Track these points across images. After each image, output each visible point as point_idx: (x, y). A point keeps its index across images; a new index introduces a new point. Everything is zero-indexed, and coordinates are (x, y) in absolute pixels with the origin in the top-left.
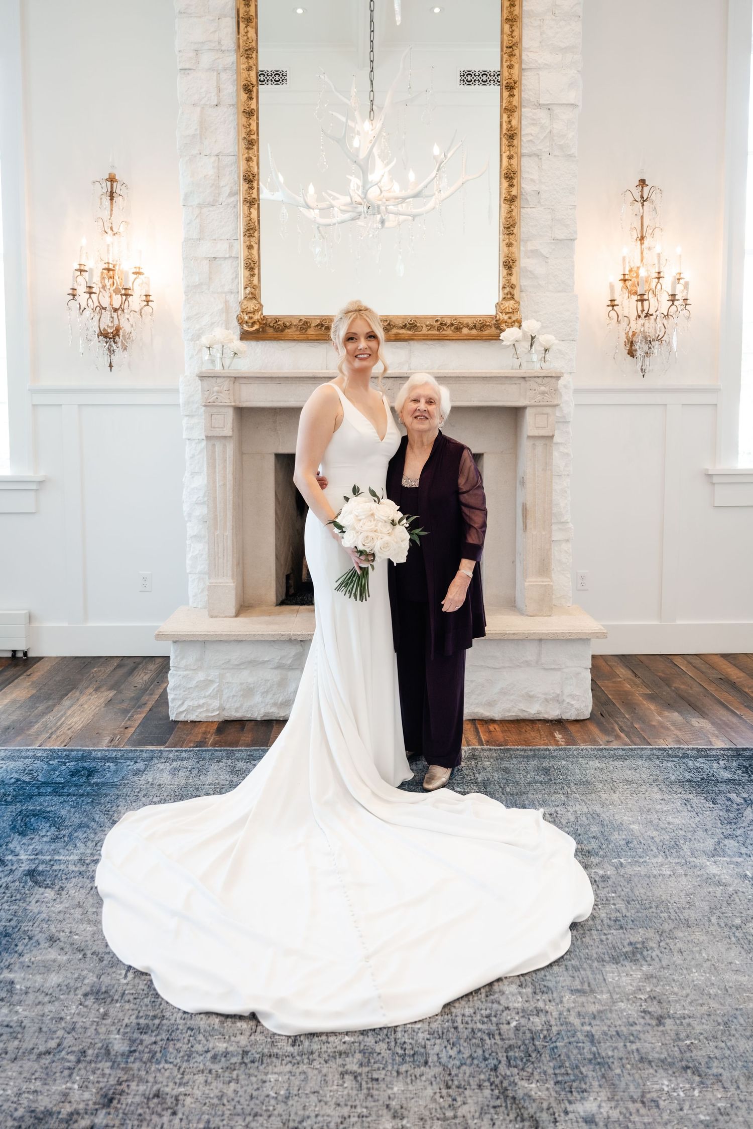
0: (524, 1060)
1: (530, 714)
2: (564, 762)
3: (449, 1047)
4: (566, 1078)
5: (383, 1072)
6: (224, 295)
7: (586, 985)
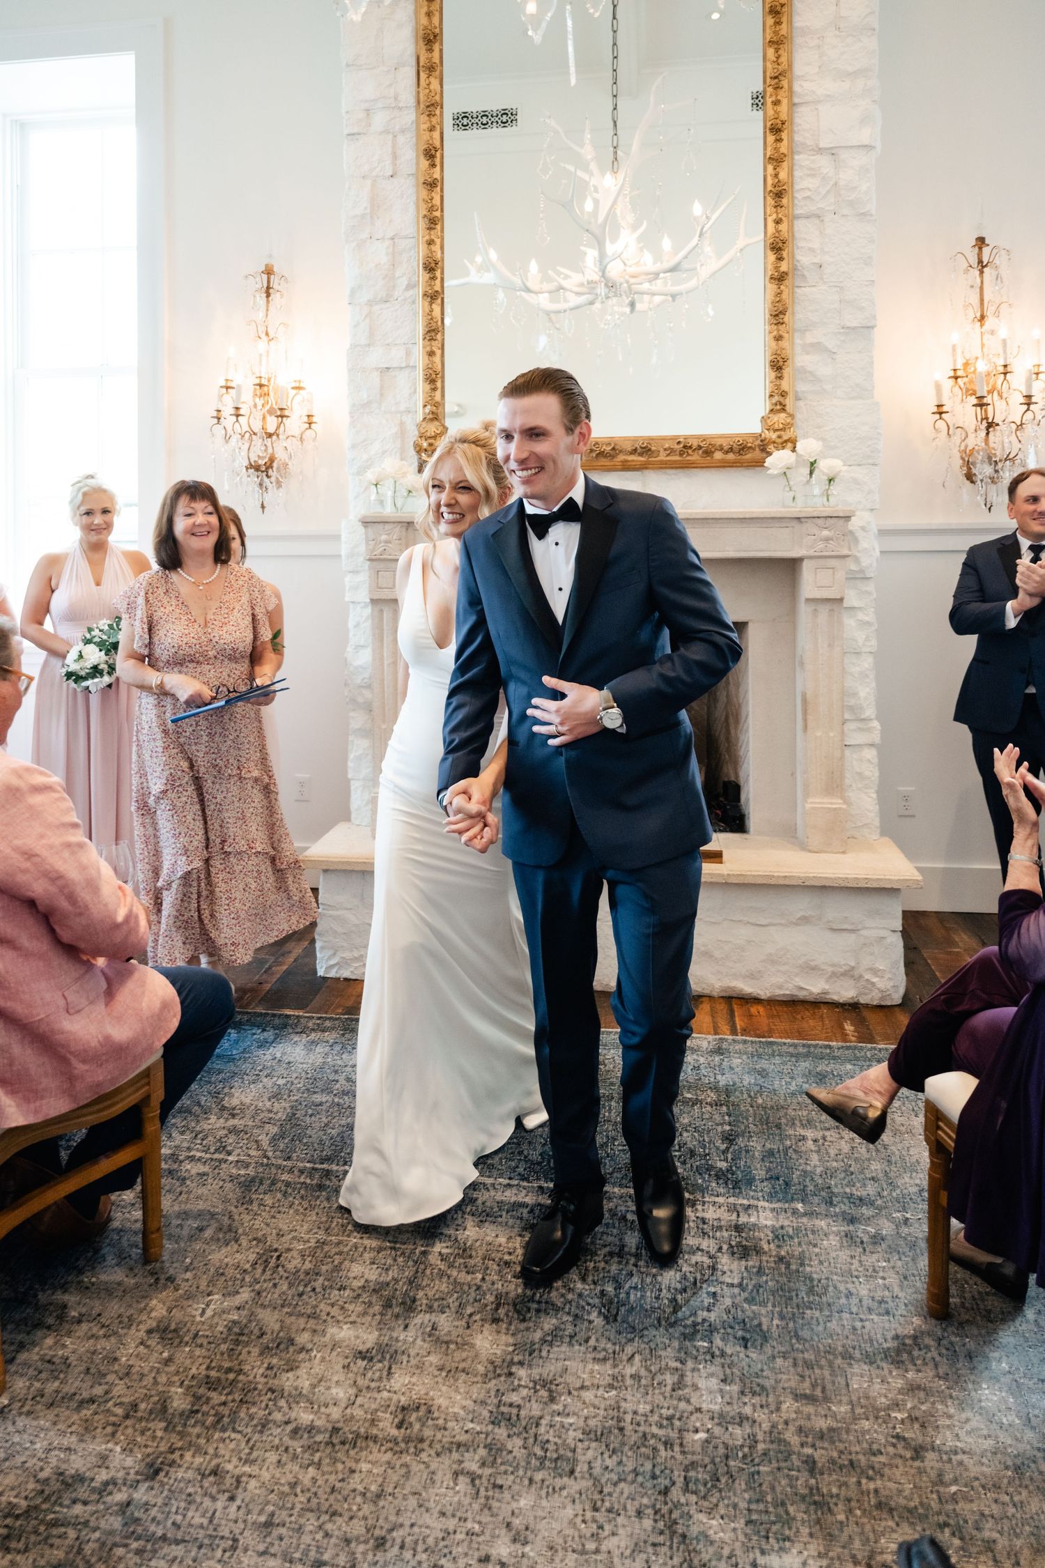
0: (709, 1485)
1: (811, 993)
2: (849, 1067)
3: (606, 1455)
4: (765, 1518)
5: (511, 1478)
7: (819, 1389)
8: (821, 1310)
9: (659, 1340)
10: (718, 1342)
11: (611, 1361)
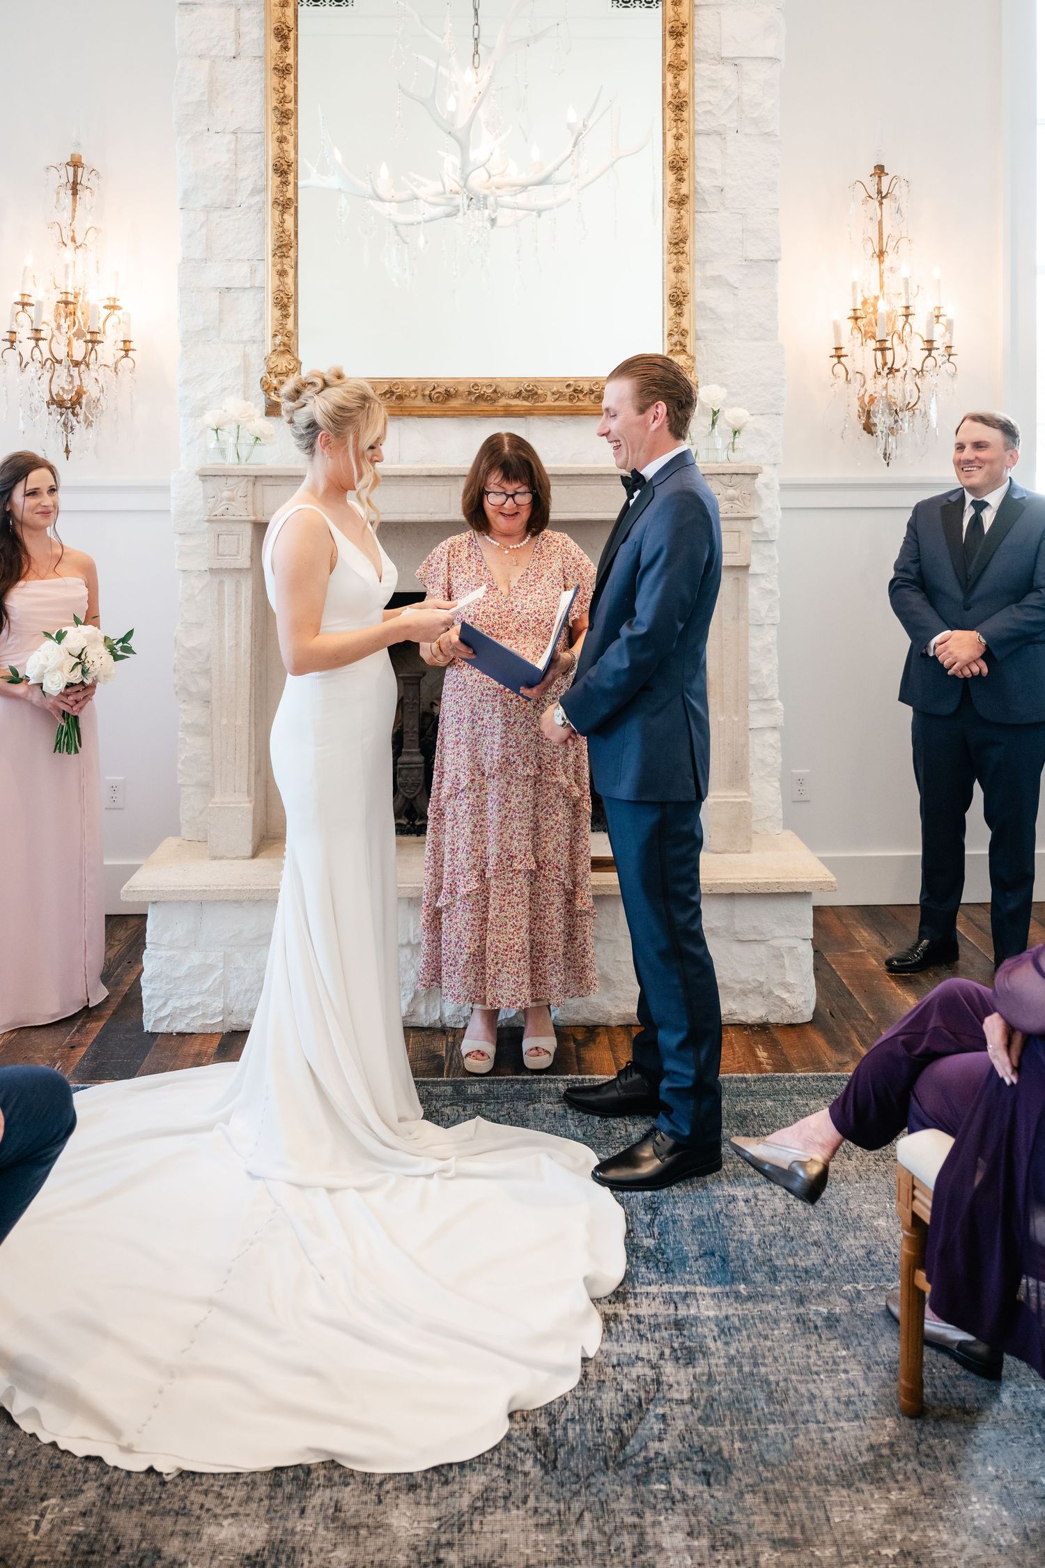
6: (242, 345)
7: (798, 1528)
8: (785, 1423)
9: (608, 1488)
10: (677, 1482)
11: (557, 1527)
